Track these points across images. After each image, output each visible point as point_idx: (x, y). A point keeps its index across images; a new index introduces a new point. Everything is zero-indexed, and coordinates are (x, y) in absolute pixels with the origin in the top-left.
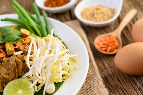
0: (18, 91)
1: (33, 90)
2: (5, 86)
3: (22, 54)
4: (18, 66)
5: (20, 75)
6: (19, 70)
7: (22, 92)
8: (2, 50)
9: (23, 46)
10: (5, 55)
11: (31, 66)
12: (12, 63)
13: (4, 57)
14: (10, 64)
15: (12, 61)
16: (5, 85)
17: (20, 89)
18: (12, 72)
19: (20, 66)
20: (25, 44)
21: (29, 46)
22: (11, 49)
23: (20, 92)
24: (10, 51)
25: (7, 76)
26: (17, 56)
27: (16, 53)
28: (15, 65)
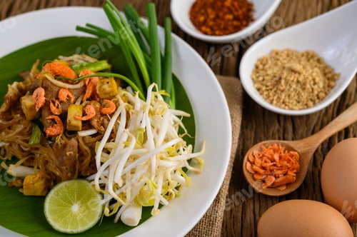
0: (73, 205)
1: (99, 211)
3: (93, 136)
4: (83, 158)
5: (83, 174)
6: (83, 166)
8: (59, 119)
9: (100, 118)
10: (62, 132)
11: (102, 164)
12: (70, 154)
13: (59, 135)
14: (66, 155)
15: (70, 151)
16: (52, 184)
17: (77, 203)
19: (86, 157)
20: (106, 115)
21: (111, 117)
22: (74, 122)
23: (76, 208)
24: (71, 126)
25: (58, 173)
26: (83, 138)
27: (82, 134)
28: (75, 157)
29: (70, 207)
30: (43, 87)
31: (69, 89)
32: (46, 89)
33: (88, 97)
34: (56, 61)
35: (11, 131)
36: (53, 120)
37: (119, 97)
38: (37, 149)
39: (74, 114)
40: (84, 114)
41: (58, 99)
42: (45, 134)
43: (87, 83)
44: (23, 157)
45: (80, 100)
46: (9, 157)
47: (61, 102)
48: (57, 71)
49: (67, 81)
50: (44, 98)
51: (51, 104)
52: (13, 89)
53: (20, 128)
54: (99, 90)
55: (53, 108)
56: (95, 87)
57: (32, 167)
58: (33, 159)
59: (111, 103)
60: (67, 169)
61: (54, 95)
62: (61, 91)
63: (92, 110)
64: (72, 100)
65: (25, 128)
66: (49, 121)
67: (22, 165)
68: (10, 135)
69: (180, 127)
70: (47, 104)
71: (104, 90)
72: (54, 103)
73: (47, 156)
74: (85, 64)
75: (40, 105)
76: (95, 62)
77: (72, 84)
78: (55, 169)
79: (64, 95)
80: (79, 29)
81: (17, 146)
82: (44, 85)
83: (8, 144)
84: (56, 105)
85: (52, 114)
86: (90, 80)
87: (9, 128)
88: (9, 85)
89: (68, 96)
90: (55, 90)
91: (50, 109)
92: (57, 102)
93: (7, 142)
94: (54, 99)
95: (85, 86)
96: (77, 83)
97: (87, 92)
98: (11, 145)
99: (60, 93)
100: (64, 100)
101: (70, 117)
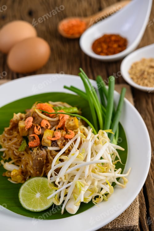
0: (37, 193)
2: (28, 180)
3: (57, 151)
4: (48, 164)
7: (40, 197)
8: (38, 137)
9: (63, 141)
10: (38, 145)
12: (40, 159)
13: (36, 147)
14: (38, 160)
15: (41, 157)
16: (28, 178)
17: (40, 192)
18: (38, 169)
20: (68, 139)
21: (70, 140)
22: (47, 141)
23: (38, 195)
24: (45, 142)
25: (32, 172)
26: (51, 151)
27: (50, 148)
28: (43, 162)
29: (35, 194)
30: (33, 117)
31: (48, 121)
32: (34, 118)
33: (60, 127)
34: (46, 104)
35: (10, 141)
36: (34, 137)
37: (79, 130)
38: (23, 155)
39: (48, 135)
40: (54, 137)
41: (40, 125)
42: (28, 145)
43: (61, 118)
44: (14, 159)
45: (54, 128)
46: (7, 158)
47: (42, 128)
48: (43, 109)
49: (48, 116)
50: (32, 123)
51: (35, 128)
52: (16, 116)
53: (15, 140)
54: (67, 124)
55: (36, 130)
56: (64, 122)
57: (18, 166)
58: (20, 161)
59: (73, 132)
60: (37, 169)
61: (38, 122)
62: (43, 121)
63: (59, 134)
64: (49, 127)
65: (18, 141)
66: (32, 138)
67: (13, 163)
68: (9, 144)
69: (117, 157)
70: (32, 127)
71: (70, 124)
72: (37, 127)
73: (27, 160)
74: (63, 107)
75: (28, 127)
76: (70, 108)
77: (52, 117)
78: (31, 168)
79: (44, 123)
80: (65, 87)
81: (12, 151)
82: (33, 116)
83: (7, 149)
84: (38, 128)
85: (34, 133)
86: (63, 117)
87: (10, 140)
88: (14, 114)
89: (47, 124)
90: (40, 119)
91: (33, 130)
92: (39, 127)
93: (7, 148)
94: (38, 125)
95: (59, 120)
96: (54, 118)
97: (59, 123)
98: (9, 151)
99: (42, 122)
100: (44, 127)
101: (44, 137)
